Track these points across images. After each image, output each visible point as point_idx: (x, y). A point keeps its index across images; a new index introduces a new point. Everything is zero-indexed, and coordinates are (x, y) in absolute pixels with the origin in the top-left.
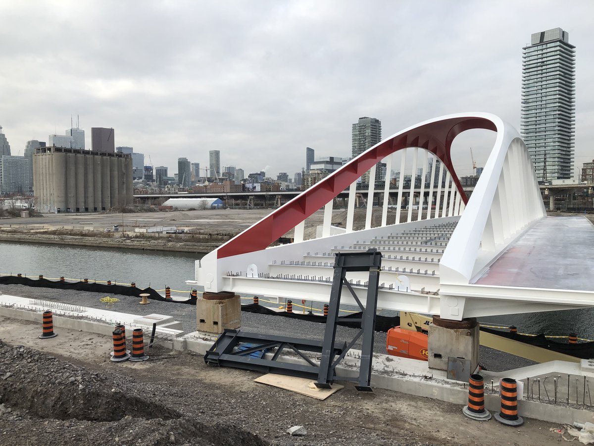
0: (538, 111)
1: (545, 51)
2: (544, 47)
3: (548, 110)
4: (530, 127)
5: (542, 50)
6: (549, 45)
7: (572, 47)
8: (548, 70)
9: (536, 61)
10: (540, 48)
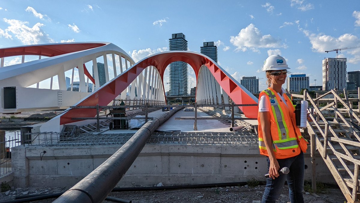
0: (175, 66)
1: (177, 42)
2: (177, 40)
3: (179, 65)
4: (173, 69)
5: (176, 41)
6: (178, 40)
7: (187, 41)
8: (178, 46)
9: (174, 45)
10: (175, 40)
